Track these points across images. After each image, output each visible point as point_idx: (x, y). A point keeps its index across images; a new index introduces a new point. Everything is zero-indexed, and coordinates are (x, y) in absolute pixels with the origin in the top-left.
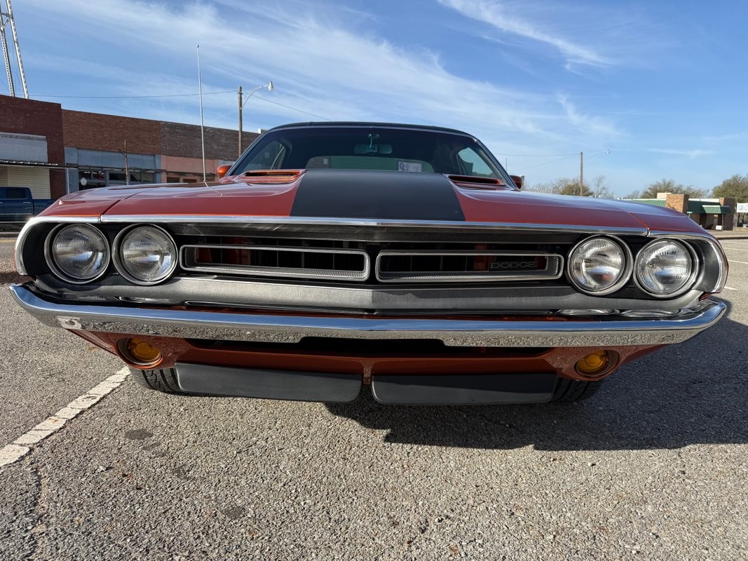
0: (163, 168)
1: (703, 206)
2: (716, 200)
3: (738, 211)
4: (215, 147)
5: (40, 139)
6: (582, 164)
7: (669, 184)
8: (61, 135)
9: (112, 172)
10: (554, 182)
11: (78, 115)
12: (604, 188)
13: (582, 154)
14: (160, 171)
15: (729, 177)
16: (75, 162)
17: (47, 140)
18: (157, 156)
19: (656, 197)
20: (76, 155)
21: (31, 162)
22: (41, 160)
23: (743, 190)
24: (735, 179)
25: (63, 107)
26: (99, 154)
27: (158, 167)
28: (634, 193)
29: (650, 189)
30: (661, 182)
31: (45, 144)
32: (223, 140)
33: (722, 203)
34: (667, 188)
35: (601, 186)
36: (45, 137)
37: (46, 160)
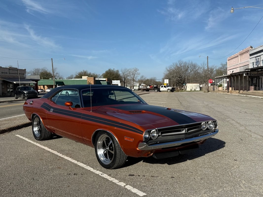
1: (101, 82)
2: (105, 79)
3: (113, 83)
6: (52, 64)
7: (86, 72)
10: (33, 70)
12: (57, 73)
13: (52, 59)
15: (108, 70)
19: (81, 78)
23: (113, 75)
24: (110, 70)
28: (71, 76)
29: (78, 74)
30: (83, 71)
33: (107, 80)
34: (85, 74)
35: (56, 72)
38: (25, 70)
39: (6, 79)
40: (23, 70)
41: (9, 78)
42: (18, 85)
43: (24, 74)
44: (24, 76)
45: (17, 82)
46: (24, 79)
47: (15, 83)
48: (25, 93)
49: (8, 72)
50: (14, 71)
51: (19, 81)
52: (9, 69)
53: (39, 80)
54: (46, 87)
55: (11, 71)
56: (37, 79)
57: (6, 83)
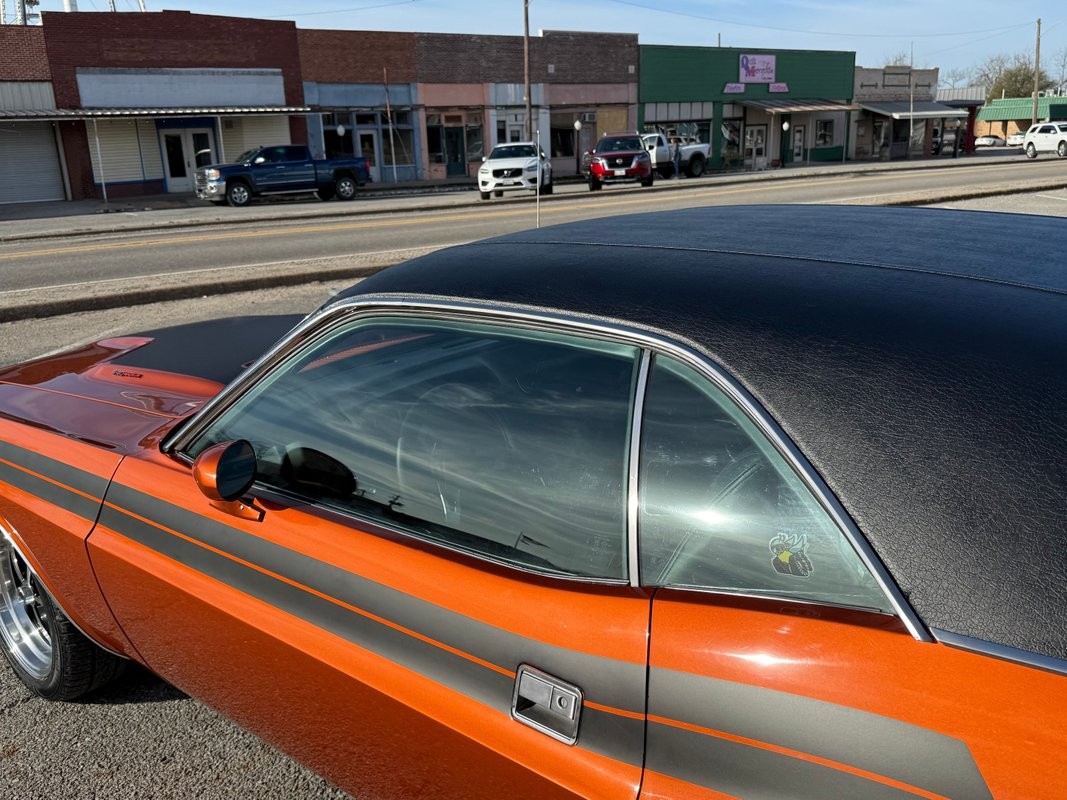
0: (421, 102)
4: (484, 64)
5: (274, 74)
6: (1039, 40)
8: (299, 65)
9: (360, 113)
11: (316, 35)
13: (1039, 22)
14: (416, 108)
16: (316, 103)
17: (284, 74)
18: (412, 84)
20: (316, 92)
22: (278, 103)
25: (298, 26)
26: (342, 88)
27: (414, 102)
31: (280, 80)
32: (494, 54)
36: (280, 70)
37: (283, 102)
38: (937, 70)
39: (875, 107)
40: (930, 70)
41: (882, 102)
42: (905, 122)
43: (929, 86)
44: (932, 92)
45: (902, 114)
46: (926, 102)
47: (896, 116)
49: (880, 83)
50: (900, 77)
51: (909, 111)
52: (885, 74)
53: (981, 103)
54: (1012, 126)
55: (890, 80)
56: (974, 99)
57: (869, 118)
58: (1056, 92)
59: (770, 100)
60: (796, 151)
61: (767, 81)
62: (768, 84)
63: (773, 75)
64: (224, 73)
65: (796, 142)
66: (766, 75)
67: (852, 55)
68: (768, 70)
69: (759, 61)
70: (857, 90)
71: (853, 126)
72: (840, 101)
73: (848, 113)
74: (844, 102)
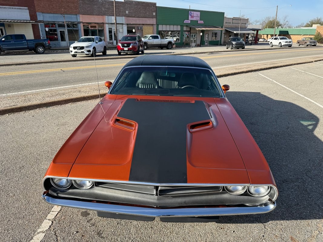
0: (81, 21)
4: (103, 9)
5: (25, 9)
7: (320, 19)
8: (34, 7)
9: (59, 24)
13: (277, 7)
14: (80, 23)
16: (42, 19)
17: (28, 9)
18: (78, 15)
19: (312, 26)
20: (42, 16)
21: (23, 20)
22: (27, 19)
26: (52, 15)
27: (78, 21)
28: (302, 24)
29: (310, 22)
30: (316, 19)
31: (28, 11)
32: (107, 6)
34: (318, 22)
35: (286, 20)
36: (27, 8)
37: (30, 19)
38: (248, 19)
39: (229, 29)
40: (246, 19)
41: (232, 28)
42: (237, 34)
43: (246, 24)
44: (246, 26)
45: (237, 32)
46: (245, 29)
47: (235, 32)
48: (233, 44)
49: (231, 22)
50: (237, 20)
51: (239, 31)
52: (233, 19)
53: (260, 30)
54: (269, 36)
55: (234, 21)
56: (258, 28)
57: (228, 33)
58: (281, 27)
59: (198, 26)
60: (206, 41)
61: (197, 20)
62: (198, 21)
63: (199, 18)
64: (5, 8)
65: (206, 39)
66: (197, 18)
67: (224, 13)
68: (198, 17)
69: (195, 14)
70: (225, 24)
71: (223, 35)
72: (219, 27)
73: (222, 31)
74: (221, 27)
